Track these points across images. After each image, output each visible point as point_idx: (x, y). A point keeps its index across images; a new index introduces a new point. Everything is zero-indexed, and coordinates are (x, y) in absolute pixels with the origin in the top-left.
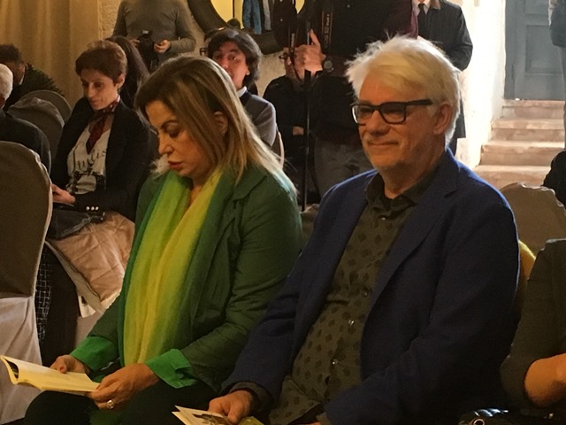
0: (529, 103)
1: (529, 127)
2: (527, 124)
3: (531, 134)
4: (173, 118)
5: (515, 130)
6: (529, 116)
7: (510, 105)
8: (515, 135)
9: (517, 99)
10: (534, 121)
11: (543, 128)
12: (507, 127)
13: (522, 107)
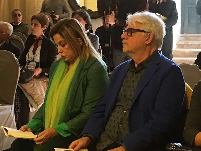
0: (189, 35)
1: (190, 44)
2: (189, 42)
3: (190, 46)
4: (63, 40)
5: (184, 45)
6: (189, 40)
7: (183, 36)
8: (185, 47)
9: (185, 34)
10: (191, 42)
11: (194, 44)
12: (182, 44)
13: (187, 36)
